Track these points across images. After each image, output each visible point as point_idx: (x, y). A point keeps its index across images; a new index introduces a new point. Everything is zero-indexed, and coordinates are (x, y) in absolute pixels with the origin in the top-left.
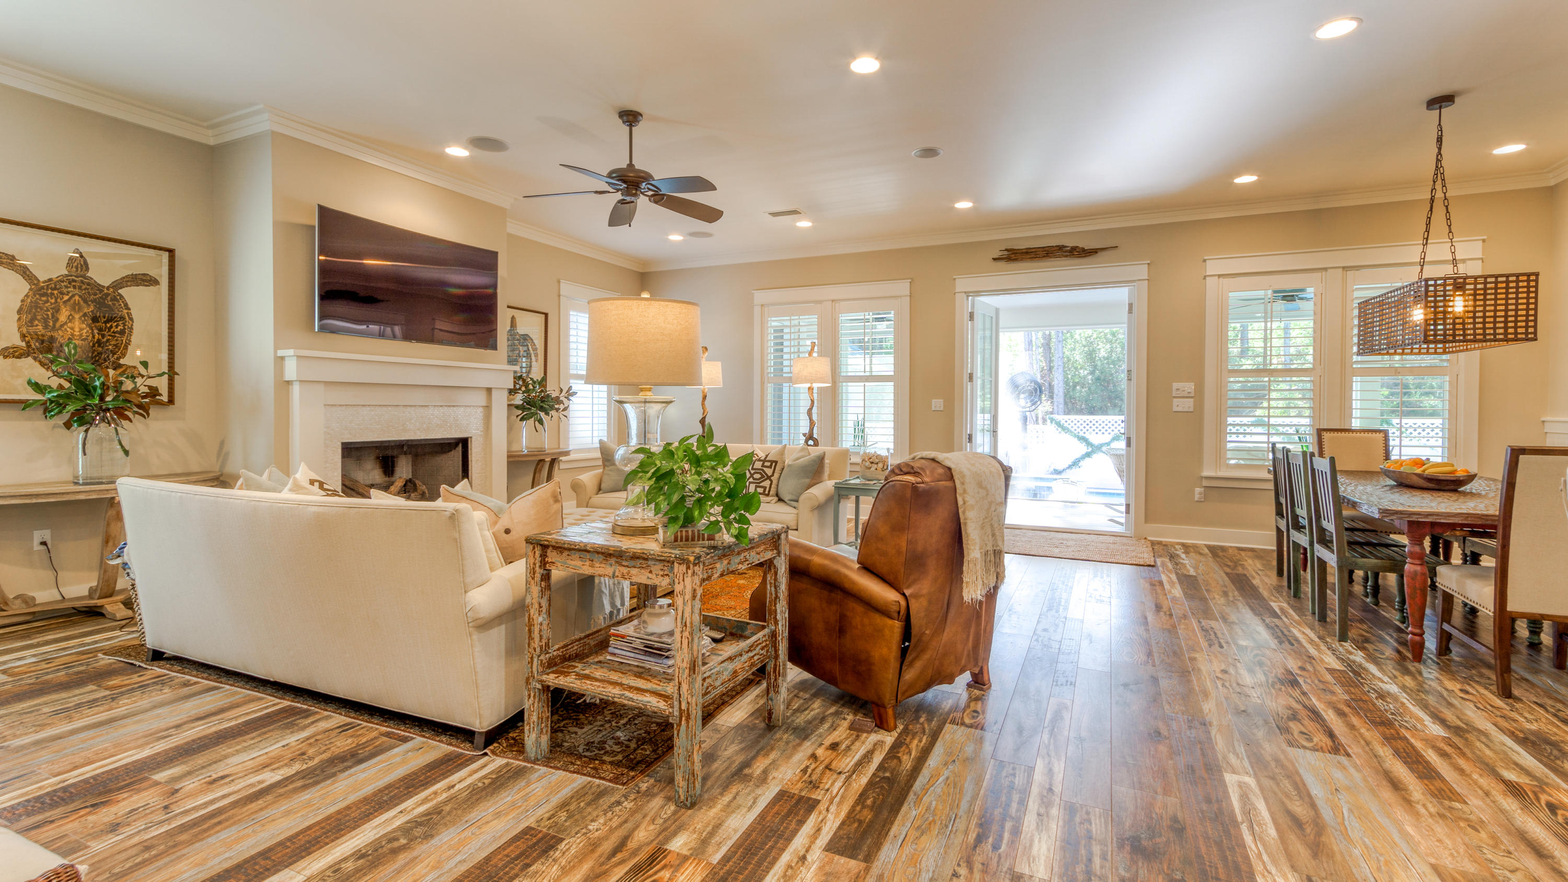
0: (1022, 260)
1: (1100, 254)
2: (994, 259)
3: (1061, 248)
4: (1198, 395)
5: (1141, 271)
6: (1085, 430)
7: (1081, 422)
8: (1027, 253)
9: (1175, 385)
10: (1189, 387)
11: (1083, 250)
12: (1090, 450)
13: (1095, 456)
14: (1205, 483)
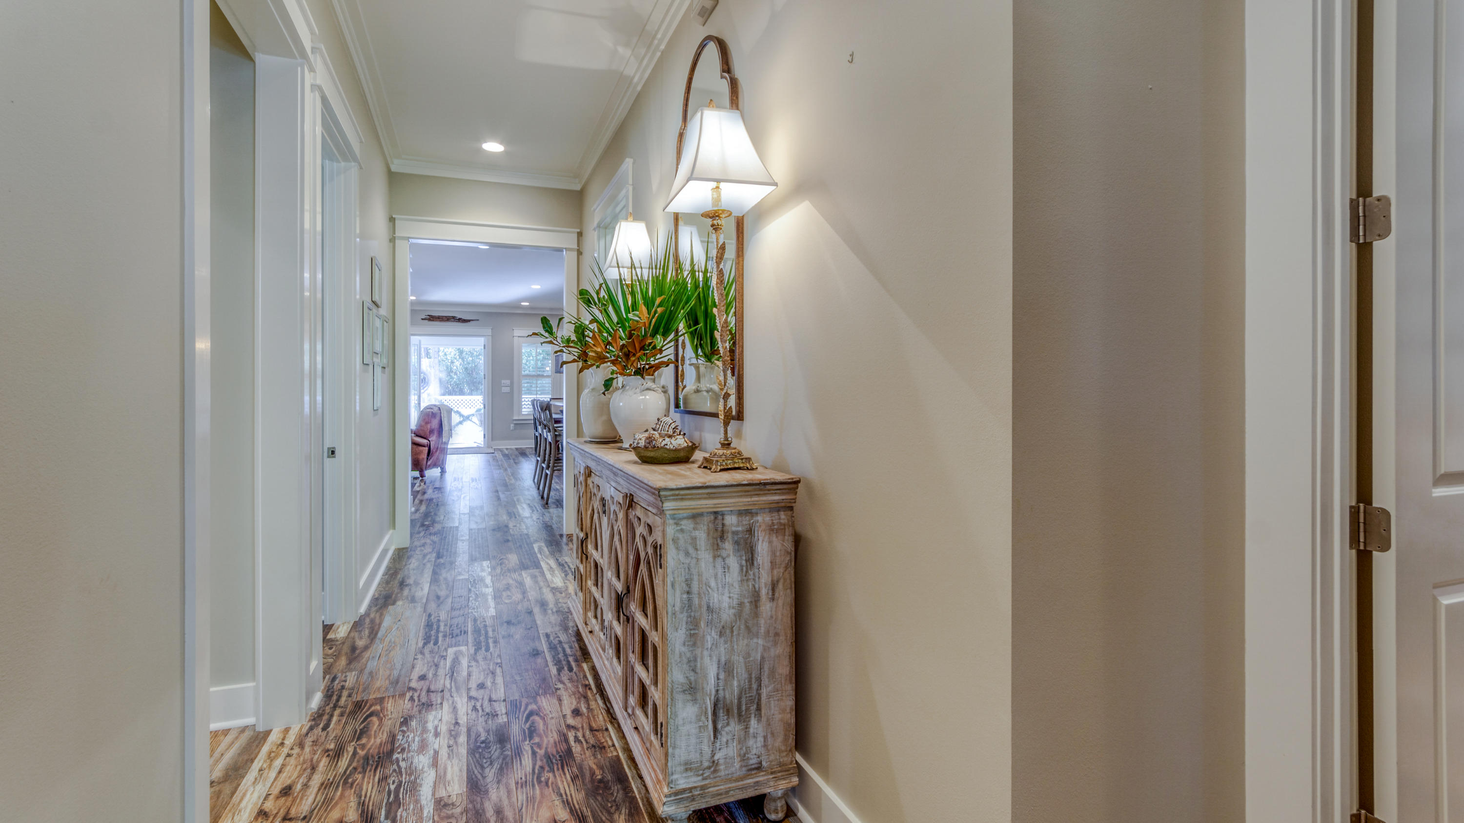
0: (436, 321)
1: (471, 322)
2: (422, 319)
3: (454, 318)
4: (512, 385)
5: (488, 331)
6: (458, 406)
7: (456, 400)
8: (439, 318)
9: (503, 381)
10: (508, 382)
11: (464, 320)
12: (462, 419)
13: (465, 423)
14: (515, 422)
